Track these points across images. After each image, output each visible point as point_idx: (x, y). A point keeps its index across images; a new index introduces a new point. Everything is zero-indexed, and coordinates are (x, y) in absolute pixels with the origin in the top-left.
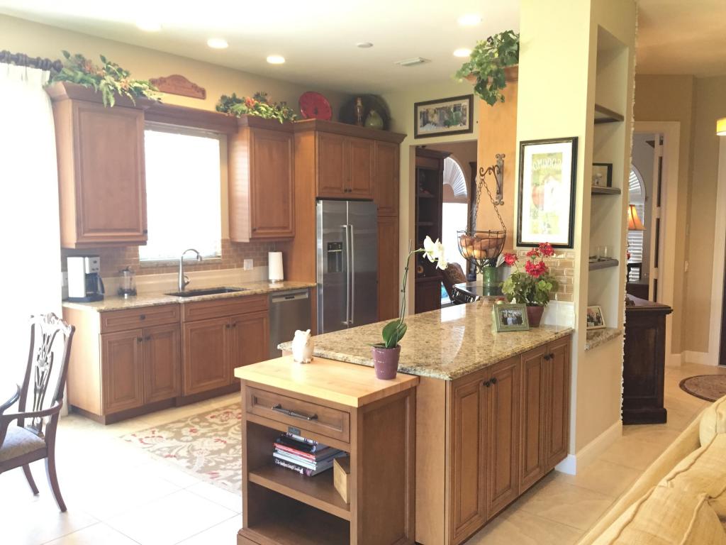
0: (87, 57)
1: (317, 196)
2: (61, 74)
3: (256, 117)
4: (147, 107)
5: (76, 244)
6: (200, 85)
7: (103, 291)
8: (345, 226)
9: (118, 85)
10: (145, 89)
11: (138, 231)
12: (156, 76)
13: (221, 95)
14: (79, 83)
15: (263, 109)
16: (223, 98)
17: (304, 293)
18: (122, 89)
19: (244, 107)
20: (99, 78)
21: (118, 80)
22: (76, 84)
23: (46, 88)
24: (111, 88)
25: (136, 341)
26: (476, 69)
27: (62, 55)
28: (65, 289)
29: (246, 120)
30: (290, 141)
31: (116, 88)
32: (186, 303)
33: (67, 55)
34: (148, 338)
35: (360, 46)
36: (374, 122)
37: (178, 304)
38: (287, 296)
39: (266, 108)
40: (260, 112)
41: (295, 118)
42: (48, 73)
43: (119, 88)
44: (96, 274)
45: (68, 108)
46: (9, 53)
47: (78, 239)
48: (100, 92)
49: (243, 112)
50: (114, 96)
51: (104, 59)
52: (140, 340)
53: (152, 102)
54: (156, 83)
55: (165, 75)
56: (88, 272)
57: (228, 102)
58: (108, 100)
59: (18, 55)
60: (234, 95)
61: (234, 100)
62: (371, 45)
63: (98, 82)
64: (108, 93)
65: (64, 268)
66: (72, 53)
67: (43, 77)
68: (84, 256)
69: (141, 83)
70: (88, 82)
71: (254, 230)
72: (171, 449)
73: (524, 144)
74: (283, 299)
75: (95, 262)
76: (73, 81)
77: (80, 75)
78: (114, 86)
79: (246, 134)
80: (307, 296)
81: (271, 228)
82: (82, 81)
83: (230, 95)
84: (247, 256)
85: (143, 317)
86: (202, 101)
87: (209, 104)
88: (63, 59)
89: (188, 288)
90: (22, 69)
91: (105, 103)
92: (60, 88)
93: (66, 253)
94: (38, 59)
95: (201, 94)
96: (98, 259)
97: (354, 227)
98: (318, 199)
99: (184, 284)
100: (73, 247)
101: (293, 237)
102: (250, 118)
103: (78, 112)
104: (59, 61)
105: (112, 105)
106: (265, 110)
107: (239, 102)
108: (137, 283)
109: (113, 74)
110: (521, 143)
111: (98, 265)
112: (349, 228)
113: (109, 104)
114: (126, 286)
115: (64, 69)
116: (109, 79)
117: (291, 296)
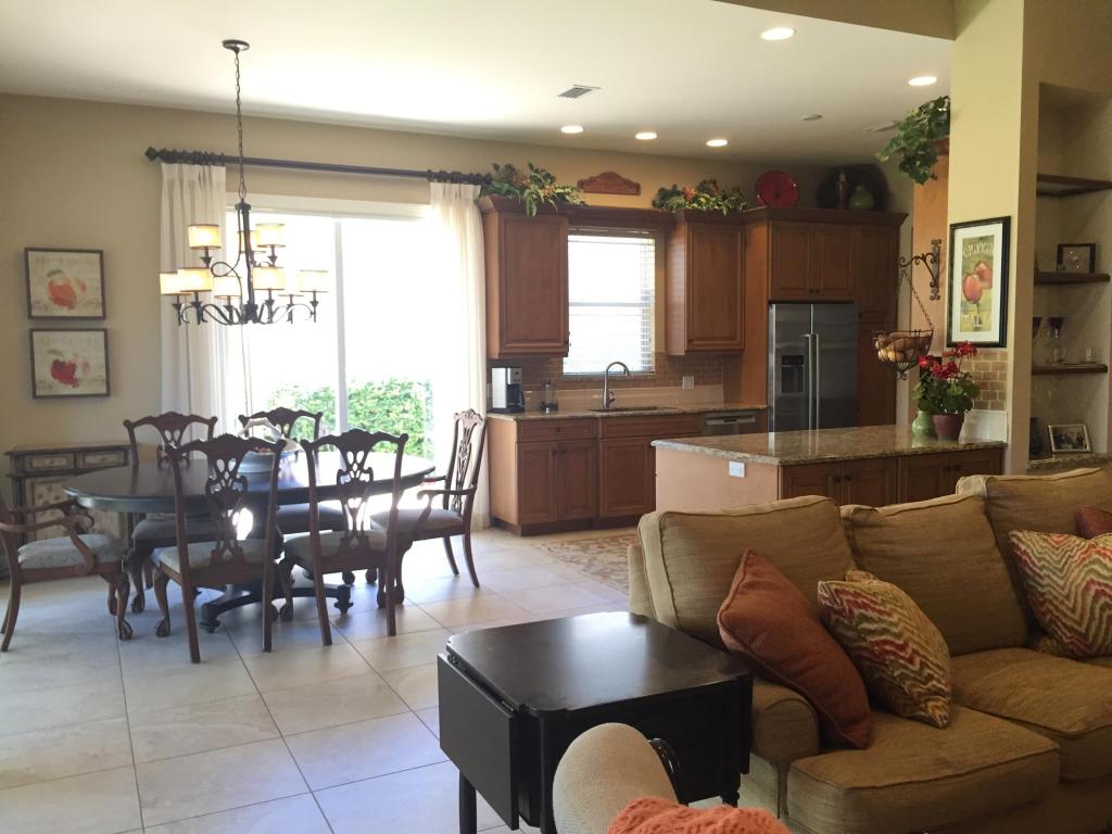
0: (516, 166)
1: (770, 298)
2: (490, 188)
3: (694, 209)
4: (570, 212)
5: (500, 354)
6: (634, 180)
7: (524, 404)
8: (808, 335)
9: (542, 194)
10: (568, 194)
11: (559, 342)
12: (586, 177)
13: (659, 188)
14: (505, 195)
15: (703, 200)
16: (662, 190)
17: (751, 417)
18: (545, 197)
19: (681, 200)
20: (523, 188)
21: (543, 187)
22: (502, 197)
23: (476, 202)
24: (535, 196)
25: (550, 453)
26: (903, 144)
27: (492, 168)
28: (489, 400)
29: (682, 214)
30: (739, 234)
31: (539, 197)
32: (602, 418)
33: (496, 167)
34: (564, 452)
35: (806, 119)
36: (861, 202)
37: (595, 418)
38: (726, 419)
39: (706, 199)
40: (700, 204)
41: (744, 207)
42: (479, 187)
43: (542, 195)
44: (518, 385)
45: (495, 219)
46: (445, 173)
47: (501, 348)
48: (524, 202)
49: (679, 205)
50: (537, 205)
51: (531, 166)
52: (554, 453)
53: (575, 206)
54: (583, 185)
55: (595, 173)
56: (509, 383)
57: (665, 195)
58: (531, 209)
59: (454, 173)
60: (675, 186)
61: (675, 192)
62: (820, 117)
63: (522, 192)
64: (531, 203)
65: (489, 379)
66: (502, 165)
67: (475, 192)
68: (506, 367)
69: (563, 188)
70: (514, 193)
71: (690, 341)
72: (574, 557)
73: (954, 227)
74: (722, 422)
75: (517, 373)
76: (500, 194)
77: (506, 186)
78: (537, 194)
79: (683, 230)
80: (753, 420)
81: (713, 339)
82: (508, 192)
83: (669, 187)
84: (686, 372)
85: (558, 430)
86: (635, 197)
87: (643, 202)
88: (494, 173)
89: (612, 405)
90: (455, 186)
91: (528, 212)
92: (488, 201)
93: (491, 364)
94: (471, 174)
95: (635, 189)
96: (519, 370)
97: (820, 338)
98: (770, 303)
99: (609, 401)
100: (497, 357)
101: (742, 350)
102: (687, 211)
103: (504, 223)
104: (489, 175)
105: (534, 214)
106: (706, 202)
107: (679, 194)
108: (559, 399)
109: (537, 181)
110: (951, 225)
111: (519, 376)
112: (814, 337)
113: (531, 213)
114: (548, 401)
115: (493, 182)
116: (533, 187)
117: (734, 419)
